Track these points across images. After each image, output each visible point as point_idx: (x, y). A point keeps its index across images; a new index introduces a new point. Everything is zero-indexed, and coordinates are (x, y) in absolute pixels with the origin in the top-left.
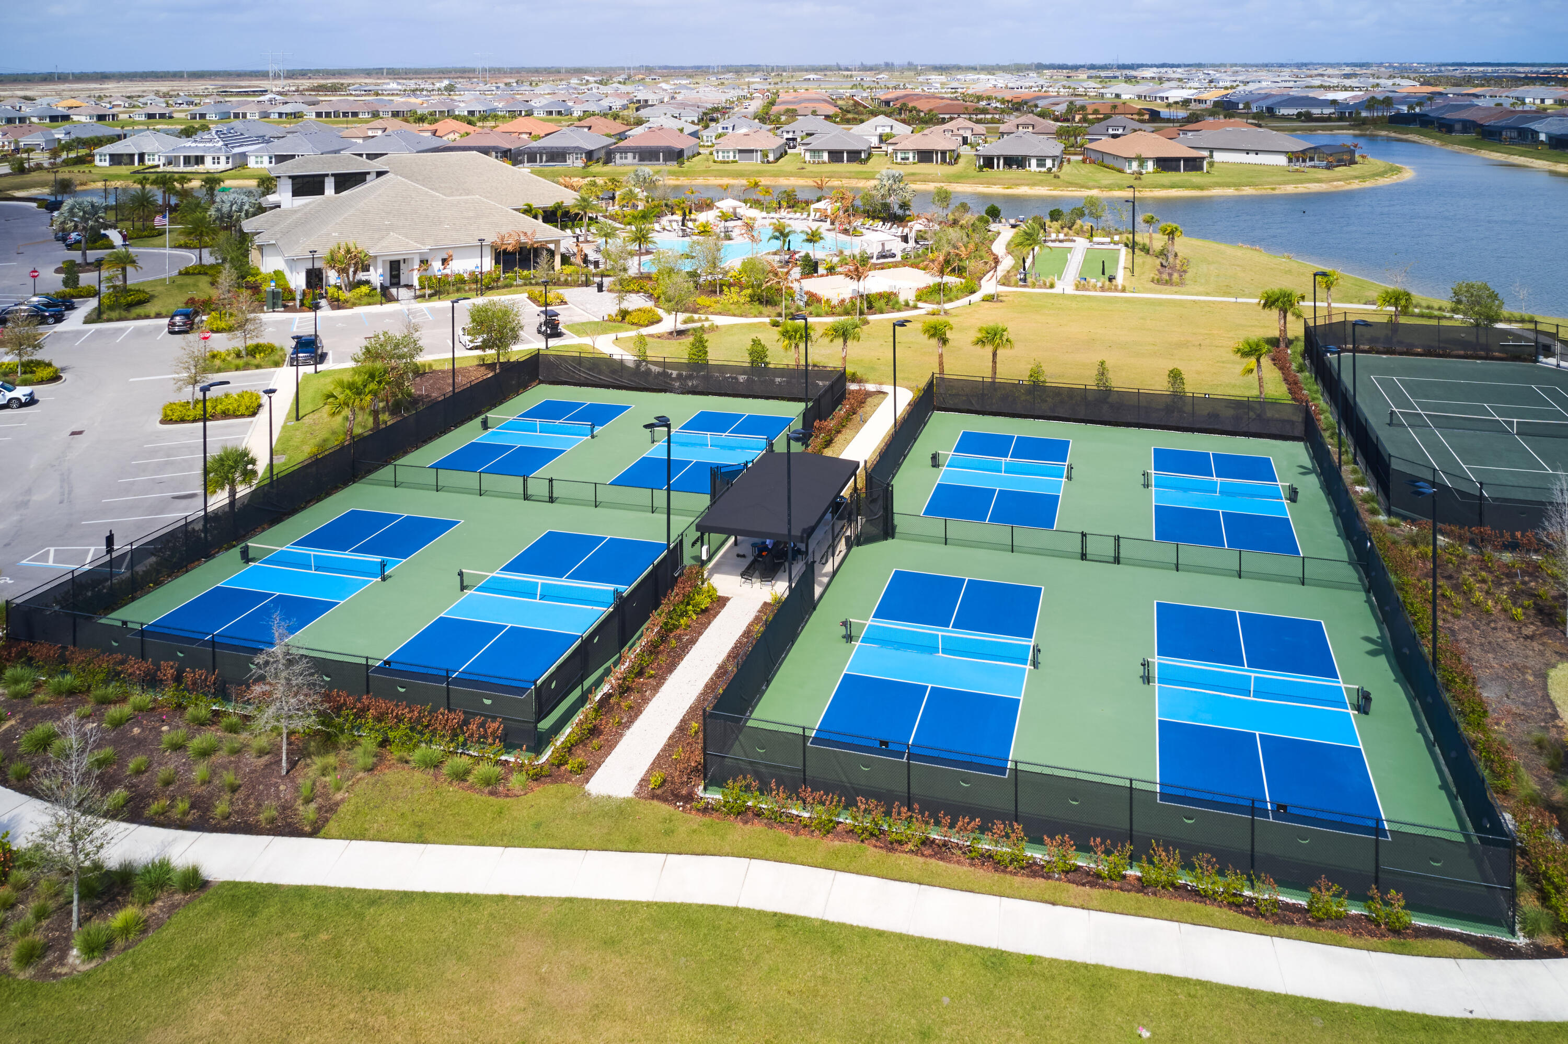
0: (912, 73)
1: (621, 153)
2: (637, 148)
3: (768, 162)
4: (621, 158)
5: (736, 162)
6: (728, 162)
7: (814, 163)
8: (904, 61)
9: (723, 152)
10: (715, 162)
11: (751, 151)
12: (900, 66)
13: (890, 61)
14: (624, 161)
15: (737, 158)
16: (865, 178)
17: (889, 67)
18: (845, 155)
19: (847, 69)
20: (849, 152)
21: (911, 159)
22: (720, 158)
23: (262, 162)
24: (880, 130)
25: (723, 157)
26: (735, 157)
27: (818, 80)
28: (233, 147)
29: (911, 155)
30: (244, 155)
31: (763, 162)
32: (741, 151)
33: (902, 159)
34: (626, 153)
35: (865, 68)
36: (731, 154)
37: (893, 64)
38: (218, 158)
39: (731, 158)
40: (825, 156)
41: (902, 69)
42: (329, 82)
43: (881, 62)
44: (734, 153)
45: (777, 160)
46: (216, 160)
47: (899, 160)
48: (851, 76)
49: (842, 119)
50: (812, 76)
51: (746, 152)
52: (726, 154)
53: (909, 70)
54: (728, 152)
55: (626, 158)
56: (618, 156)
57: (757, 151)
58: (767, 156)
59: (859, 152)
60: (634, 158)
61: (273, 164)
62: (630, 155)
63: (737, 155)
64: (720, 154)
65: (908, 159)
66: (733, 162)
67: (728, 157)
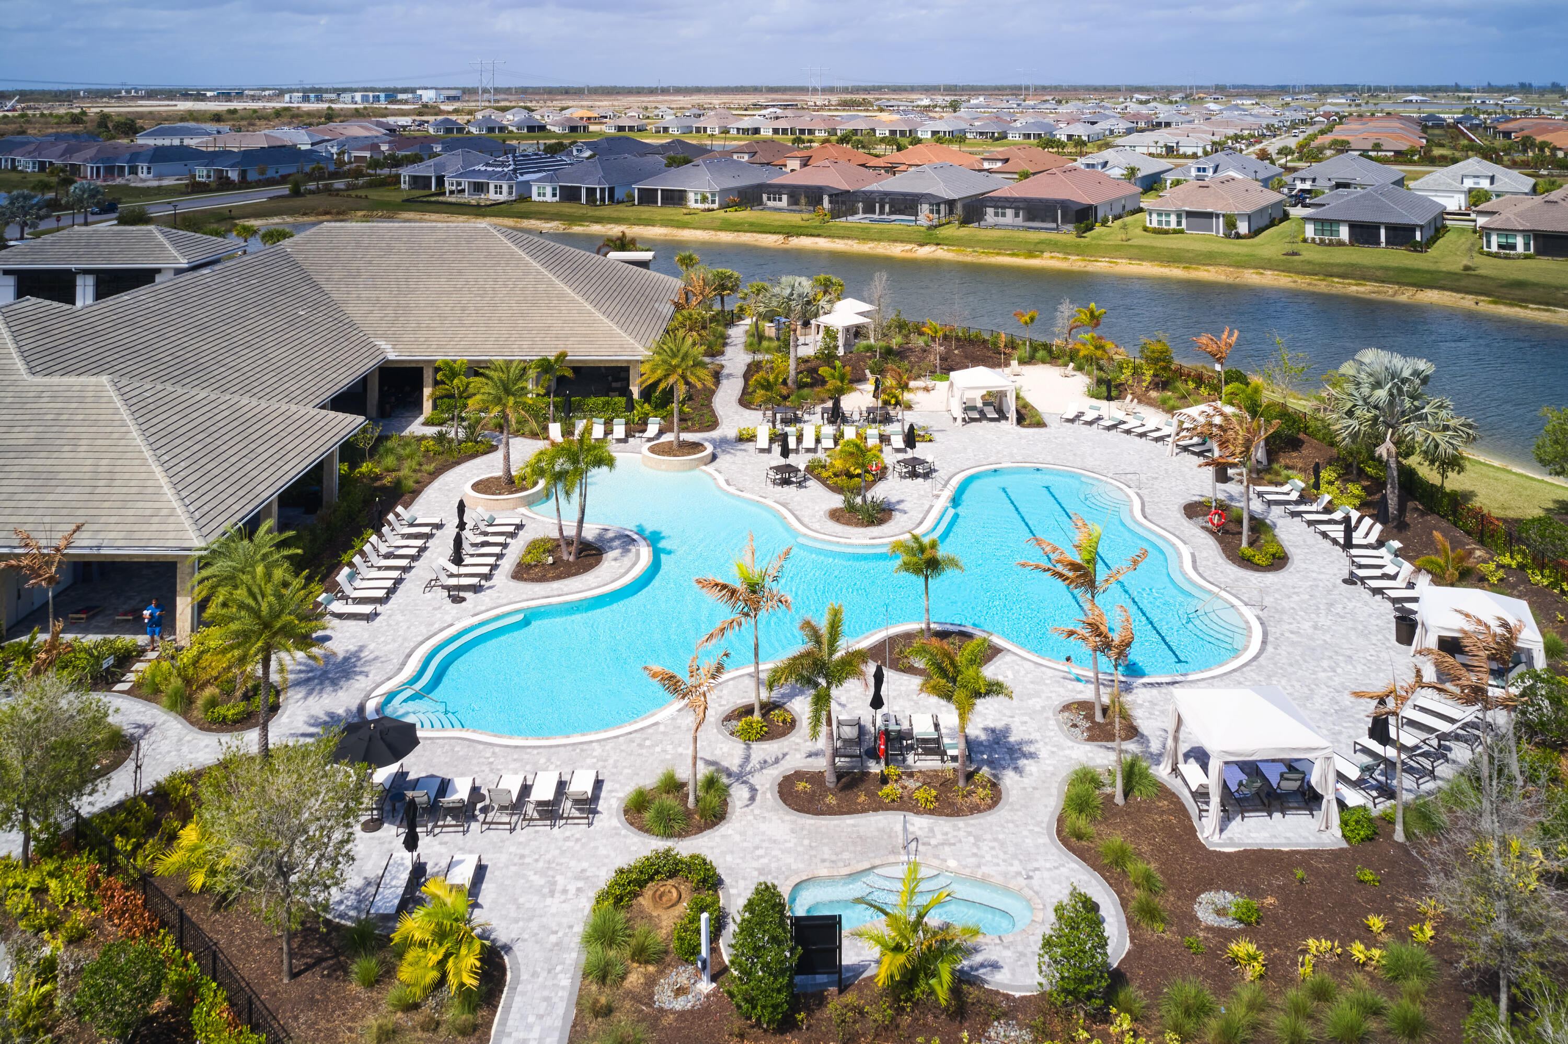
0: (1556, 96)
1: (996, 207)
2: (1025, 200)
3: (1238, 236)
4: (996, 214)
5: (1181, 232)
6: (1166, 232)
7: (1322, 242)
8: (1547, 82)
9: (1160, 214)
10: (1146, 229)
11: (1209, 215)
12: (1539, 88)
13: (1527, 81)
14: (1001, 220)
15: (1184, 225)
16: (1413, 285)
17: (1525, 89)
18: (1383, 232)
19: (1468, 90)
20: (1390, 228)
21: (1520, 249)
22: (1155, 224)
23: (544, 195)
24: (1469, 183)
25: (1160, 222)
26: (1179, 223)
27: (1423, 102)
28: (522, 174)
29: (1520, 242)
30: (527, 185)
31: (1227, 236)
32: (1190, 214)
33: (1500, 246)
34: (1004, 208)
35: (1490, 89)
36: (1173, 219)
37: (1530, 85)
38: (501, 187)
39: (1173, 225)
40: (1344, 233)
41: (1542, 91)
42: (859, 97)
43: (1515, 82)
44: (1179, 216)
45: (1255, 233)
46: (498, 189)
47: (1494, 248)
48: (1469, 98)
49: (1421, 157)
50: (1414, 97)
51: (1201, 217)
52: (1164, 218)
53: (1553, 92)
54: (1168, 215)
55: (1004, 215)
56: (990, 211)
57: (1217, 216)
58: (1234, 226)
59: (1411, 229)
60: (1017, 215)
61: (557, 198)
62: (1010, 212)
63: (1184, 221)
64: (1155, 217)
65: (1513, 247)
66: (1175, 232)
67: (1168, 223)
